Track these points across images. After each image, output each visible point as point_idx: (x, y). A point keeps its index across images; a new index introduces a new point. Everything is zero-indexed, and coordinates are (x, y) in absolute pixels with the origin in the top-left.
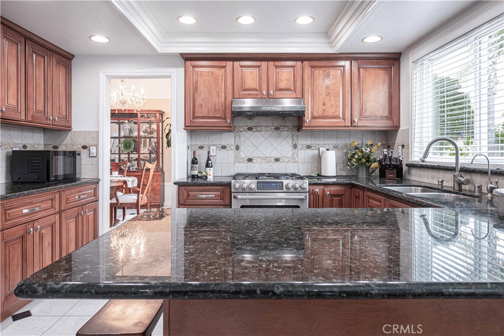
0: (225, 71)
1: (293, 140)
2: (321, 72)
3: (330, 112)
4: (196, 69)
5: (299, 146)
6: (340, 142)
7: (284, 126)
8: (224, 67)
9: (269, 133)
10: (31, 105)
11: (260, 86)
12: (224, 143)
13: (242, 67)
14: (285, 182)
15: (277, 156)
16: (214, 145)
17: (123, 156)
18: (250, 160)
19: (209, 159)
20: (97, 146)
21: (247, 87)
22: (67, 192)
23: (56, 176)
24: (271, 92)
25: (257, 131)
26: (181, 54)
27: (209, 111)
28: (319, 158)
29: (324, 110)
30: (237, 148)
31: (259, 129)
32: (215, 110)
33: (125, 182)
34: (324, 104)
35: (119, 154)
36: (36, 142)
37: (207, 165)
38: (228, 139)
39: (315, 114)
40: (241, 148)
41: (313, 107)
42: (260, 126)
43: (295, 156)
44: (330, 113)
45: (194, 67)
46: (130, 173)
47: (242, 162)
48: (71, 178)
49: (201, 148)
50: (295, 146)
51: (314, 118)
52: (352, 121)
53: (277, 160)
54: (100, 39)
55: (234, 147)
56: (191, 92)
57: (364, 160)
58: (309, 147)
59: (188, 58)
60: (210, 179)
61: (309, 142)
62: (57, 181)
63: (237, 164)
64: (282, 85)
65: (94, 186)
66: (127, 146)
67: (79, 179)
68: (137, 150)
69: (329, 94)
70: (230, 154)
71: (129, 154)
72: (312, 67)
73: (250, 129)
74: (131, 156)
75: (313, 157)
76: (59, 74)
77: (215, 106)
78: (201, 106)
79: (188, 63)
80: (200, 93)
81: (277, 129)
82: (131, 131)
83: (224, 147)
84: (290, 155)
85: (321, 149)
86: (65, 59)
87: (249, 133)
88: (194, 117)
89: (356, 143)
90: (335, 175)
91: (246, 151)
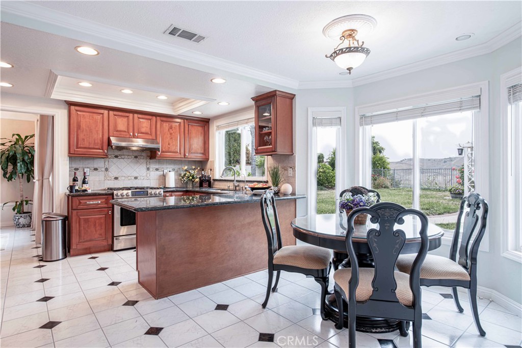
0: (103, 117)
1: (147, 165)
2: (167, 124)
3: (173, 149)
4: (79, 113)
5: (151, 169)
6: (176, 167)
7: (141, 156)
8: (102, 114)
9: (130, 160)
11: (128, 129)
12: (96, 166)
13: (115, 115)
14: (150, 191)
15: (136, 175)
16: (88, 168)
18: (116, 178)
19: (85, 178)
21: (119, 129)
24: (136, 134)
25: (122, 158)
26: (65, 101)
27: (89, 143)
28: (164, 176)
29: (169, 148)
30: (107, 170)
31: (123, 157)
32: (95, 143)
34: (169, 144)
37: (84, 182)
38: (100, 163)
39: (164, 150)
40: (110, 170)
41: (162, 146)
42: (124, 155)
43: (148, 175)
45: (76, 111)
47: (111, 180)
49: (77, 169)
50: (148, 169)
51: (162, 152)
52: (185, 155)
53: (136, 178)
55: (103, 169)
57: (191, 178)
58: (157, 170)
61: (157, 167)
63: (107, 182)
64: (143, 130)
69: (172, 138)
70: (101, 174)
72: (162, 121)
73: (116, 157)
75: (160, 176)
77: (95, 141)
78: (83, 139)
79: (72, 107)
80: (83, 131)
81: (136, 157)
83: (96, 169)
84: (145, 174)
85: (165, 171)
87: (115, 160)
88: (78, 148)
89: (186, 167)
90: (174, 186)
91: (113, 172)
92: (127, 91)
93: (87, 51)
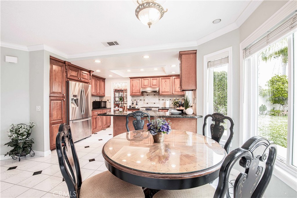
2: (164, 80)
4: (133, 81)
5: (160, 100)
6: (172, 99)
7: (156, 94)
8: (140, 80)
9: (152, 96)
10: (97, 91)
11: (148, 84)
13: (144, 80)
14: (152, 109)
16: (138, 99)
17: (120, 102)
18: (147, 103)
19: (137, 103)
20: (110, 100)
21: (145, 85)
22: (104, 110)
23: (102, 107)
24: (151, 86)
26: (130, 78)
27: (136, 91)
28: (165, 103)
30: (144, 100)
33: (119, 109)
34: (165, 89)
35: (119, 102)
36: (98, 99)
37: (136, 105)
38: (142, 98)
39: (163, 91)
41: (162, 89)
42: (150, 94)
44: (167, 91)
45: (132, 80)
46: (121, 107)
48: (105, 107)
49: (135, 100)
50: (159, 100)
52: (172, 93)
53: (154, 103)
54: (110, 76)
56: (132, 86)
57: (176, 103)
58: (163, 100)
59: (131, 78)
60: (136, 108)
61: (163, 99)
62: (102, 108)
63: (144, 104)
64: (154, 84)
65: (110, 109)
66: (121, 99)
67: (106, 108)
68: (123, 100)
69: (166, 86)
70: (142, 101)
71: (121, 102)
72: (162, 79)
73: (147, 95)
74: (122, 102)
76: (103, 83)
78: (134, 90)
79: (131, 79)
80: (134, 87)
81: (154, 95)
82: (122, 95)
83: (141, 100)
84: (158, 102)
85: (166, 100)
86: (103, 80)
88: (132, 93)
89: (175, 99)
90: (169, 107)
91: (146, 101)
92: (142, 70)
93: (146, 57)
